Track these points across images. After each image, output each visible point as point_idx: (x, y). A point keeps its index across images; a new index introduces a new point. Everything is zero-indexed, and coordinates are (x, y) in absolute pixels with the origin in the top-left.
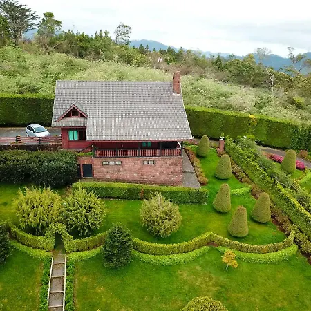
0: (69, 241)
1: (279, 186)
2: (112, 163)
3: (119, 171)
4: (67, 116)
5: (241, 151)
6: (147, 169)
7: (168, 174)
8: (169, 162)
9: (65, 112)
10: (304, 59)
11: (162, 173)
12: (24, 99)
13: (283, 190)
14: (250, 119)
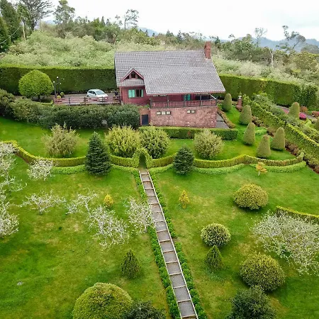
0: (150, 160)
1: (290, 125)
2: (163, 113)
3: (169, 119)
4: (128, 78)
5: (257, 104)
6: (190, 117)
7: (206, 120)
8: (207, 110)
9: (126, 75)
10: (297, 36)
11: (202, 119)
12: (81, 70)
13: (293, 128)
14: (261, 81)
